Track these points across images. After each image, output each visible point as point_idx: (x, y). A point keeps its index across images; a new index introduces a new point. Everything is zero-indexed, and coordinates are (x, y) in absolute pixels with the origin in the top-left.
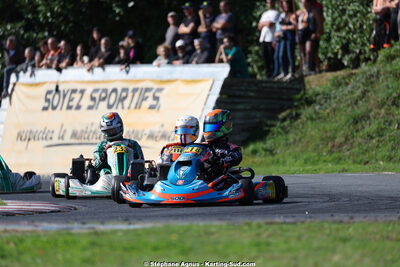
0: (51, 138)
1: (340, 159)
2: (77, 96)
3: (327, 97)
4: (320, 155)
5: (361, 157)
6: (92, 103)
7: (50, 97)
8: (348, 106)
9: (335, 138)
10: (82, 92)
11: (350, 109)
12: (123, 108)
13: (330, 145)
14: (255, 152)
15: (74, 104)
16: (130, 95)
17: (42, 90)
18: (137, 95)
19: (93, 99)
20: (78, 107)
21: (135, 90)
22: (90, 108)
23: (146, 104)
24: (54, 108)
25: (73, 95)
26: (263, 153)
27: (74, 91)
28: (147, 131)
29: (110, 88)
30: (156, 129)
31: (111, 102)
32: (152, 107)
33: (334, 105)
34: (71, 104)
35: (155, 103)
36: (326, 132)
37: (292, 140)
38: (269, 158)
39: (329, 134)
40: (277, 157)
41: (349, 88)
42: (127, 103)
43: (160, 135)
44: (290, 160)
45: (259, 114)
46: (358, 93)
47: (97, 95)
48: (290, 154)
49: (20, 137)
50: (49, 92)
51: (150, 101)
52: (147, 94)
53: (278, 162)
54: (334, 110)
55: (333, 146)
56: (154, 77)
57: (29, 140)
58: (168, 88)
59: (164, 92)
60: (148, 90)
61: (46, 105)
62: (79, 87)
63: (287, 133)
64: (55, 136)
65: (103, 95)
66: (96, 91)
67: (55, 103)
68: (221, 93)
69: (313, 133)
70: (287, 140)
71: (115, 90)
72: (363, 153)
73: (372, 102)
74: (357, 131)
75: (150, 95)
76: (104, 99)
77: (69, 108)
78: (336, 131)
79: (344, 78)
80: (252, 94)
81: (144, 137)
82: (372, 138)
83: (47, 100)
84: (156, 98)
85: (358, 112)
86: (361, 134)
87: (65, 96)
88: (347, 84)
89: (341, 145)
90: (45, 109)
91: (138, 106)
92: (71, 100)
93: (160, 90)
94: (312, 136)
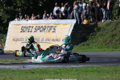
0: (23, 40)
1: (108, 47)
2: (31, 28)
3: (104, 29)
4: (103, 46)
5: (114, 46)
6: (35, 30)
7: (23, 28)
8: (111, 32)
9: (107, 41)
10: (32, 27)
11: (111, 33)
12: (45, 32)
13: (105, 43)
14: (83, 45)
15: (30, 30)
16: (47, 28)
17: (20, 27)
18: (49, 28)
19: (36, 29)
20: (31, 31)
21: (48, 27)
22: (35, 32)
23: (52, 31)
24: (24, 32)
25: (30, 28)
26: (86, 45)
27: (30, 27)
28: (52, 39)
29: (41, 26)
30: (54, 38)
31: (41, 30)
32: (53, 32)
33: (106, 31)
34: (29, 30)
35: (54, 30)
36: (104, 39)
37: (94, 41)
38: (88, 47)
39: (105, 40)
40: (90, 46)
41: (111, 26)
42: (46, 30)
43: (56, 40)
44: (94, 47)
45: (84, 34)
46: (113, 28)
47: (37, 28)
48: (94, 46)
49: (14, 40)
50: (22, 27)
51: (53, 30)
52: (52, 28)
53: (90, 48)
54: (106, 33)
55: (106, 43)
56: (54, 23)
57: (17, 41)
58: (58, 26)
59: (57, 27)
60: (52, 27)
61: (22, 31)
62: (31, 26)
63: (93, 39)
64: (24, 40)
65: (39, 28)
66: (36, 27)
67: (24, 30)
68: (74, 28)
69: (100, 39)
70: (93, 41)
71: (42, 27)
72: (115, 45)
73: (117, 31)
74: (113, 39)
75: (53, 28)
76: (39, 29)
77: (28, 32)
78: (107, 39)
79: (109, 24)
80: (83, 28)
81: (51, 40)
82: (118, 41)
83: (22, 29)
84: (54, 29)
85: (113, 33)
86: (114, 40)
87: (27, 28)
88: (110, 25)
89: (108, 43)
90: (21, 32)
91: (49, 31)
92: (29, 29)
93: (56, 27)
94: (100, 40)
